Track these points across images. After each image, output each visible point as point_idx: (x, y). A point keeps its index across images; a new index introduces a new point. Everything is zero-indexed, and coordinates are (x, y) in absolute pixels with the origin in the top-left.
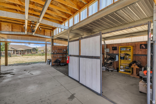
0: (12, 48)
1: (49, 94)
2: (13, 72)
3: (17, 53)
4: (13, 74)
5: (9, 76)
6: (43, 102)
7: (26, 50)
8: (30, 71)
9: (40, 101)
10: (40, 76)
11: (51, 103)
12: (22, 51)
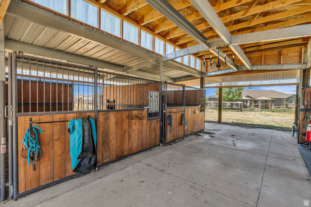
0: (248, 96)
1: (214, 186)
2: (216, 133)
3: (257, 105)
4: (212, 137)
5: (207, 137)
6: (192, 188)
7: (273, 101)
8: (238, 140)
9: (192, 184)
10: (243, 153)
11: (197, 198)
12: (266, 101)
